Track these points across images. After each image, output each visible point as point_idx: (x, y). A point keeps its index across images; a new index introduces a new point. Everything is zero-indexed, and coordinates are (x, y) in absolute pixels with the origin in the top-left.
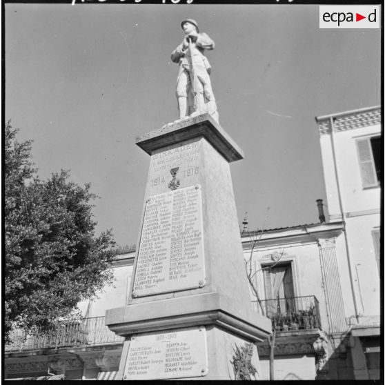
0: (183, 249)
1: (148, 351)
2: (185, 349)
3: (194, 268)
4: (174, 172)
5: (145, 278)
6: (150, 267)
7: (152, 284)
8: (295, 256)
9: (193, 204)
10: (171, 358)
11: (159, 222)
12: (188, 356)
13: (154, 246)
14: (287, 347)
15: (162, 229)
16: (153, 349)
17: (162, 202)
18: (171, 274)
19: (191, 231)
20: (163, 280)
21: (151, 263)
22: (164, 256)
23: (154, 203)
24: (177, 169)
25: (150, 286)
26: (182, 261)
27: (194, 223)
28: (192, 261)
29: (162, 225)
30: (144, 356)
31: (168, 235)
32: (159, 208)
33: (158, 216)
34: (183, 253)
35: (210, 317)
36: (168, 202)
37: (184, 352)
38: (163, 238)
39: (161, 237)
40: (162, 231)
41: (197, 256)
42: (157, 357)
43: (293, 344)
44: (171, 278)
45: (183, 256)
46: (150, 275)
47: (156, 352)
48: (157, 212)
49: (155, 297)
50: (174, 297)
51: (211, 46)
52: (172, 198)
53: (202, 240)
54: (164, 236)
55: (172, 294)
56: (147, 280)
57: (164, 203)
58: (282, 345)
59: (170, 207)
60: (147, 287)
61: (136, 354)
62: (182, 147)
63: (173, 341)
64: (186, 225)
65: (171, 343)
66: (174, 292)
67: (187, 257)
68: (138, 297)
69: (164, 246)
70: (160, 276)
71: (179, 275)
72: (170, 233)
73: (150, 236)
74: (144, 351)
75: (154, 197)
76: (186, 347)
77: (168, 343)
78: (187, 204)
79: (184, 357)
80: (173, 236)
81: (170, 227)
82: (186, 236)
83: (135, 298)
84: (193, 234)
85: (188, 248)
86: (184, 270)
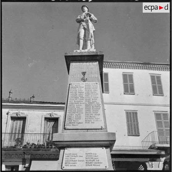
0: (92, 110)
1: (75, 155)
2: (95, 156)
3: (98, 120)
4: (84, 73)
5: (72, 121)
6: (74, 116)
7: (76, 124)
8: (60, 116)
9: (95, 90)
10: (88, 160)
11: (78, 95)
12: (97, 160)
13: (76, 106)
14: (51, 155)
15: (80, 99)
16: (78, 155)
17: (79, 87)
18: (86, 121)
19: (95, 103)
20: (82, 123)
21: (74, 114)
22: (82, 112)
23: (74, 86)
24: (86, 72)
25: (74, 125)
26: (92, 116)
27: (96, 99)
28: (97, 117)
29: (80, 97)
30: (73, 157)
31: (83, 102)
32: (77, 89)
33: (77, 93)
34: (92, 112)
35: (110, 143)
36: (82, 87)
37: (95, 157)
38: (80, 103)
39: (79, 103)
40: (80, 100)
41: (99, 115)
42: (81, 159)
43: (54, 155)
44: (86, 123)
45: (92, 113)
46: (74, 120)
47: (80, 156)
48: (76, 91)
49: (77, 130)
50: (87, 131)
51: (96, 21)
52: (84, 86)
53: (101, 107)
54: (81, 103)
55: (87, 130)
56: (73, 122)
57: (80, 87)
58: (49, 154)
59: (83, 90)
60: (73, 125)
61: (68, 156)
62: (87, 63)
63: (89, 152)
64: (93, 99)
65: (88, 153)
66: (88, 129)
67: (94, 114)
68: (68, 129)
69: (81, 107)
70: (80, 121)
71: (90, 122)
72: (84, 101)
73: (73, 101)
74: (73, 155)
75: (74, 83)
76: (96, 155)
77: (87, 153)
78: (93, 90)
79: (95, 160)
80: (86, 103)
81: (84, 99)
82: (93, 104)
83: (66, 129)
84: (97, 104)
85: (94, 110)
86: (93, 120)
